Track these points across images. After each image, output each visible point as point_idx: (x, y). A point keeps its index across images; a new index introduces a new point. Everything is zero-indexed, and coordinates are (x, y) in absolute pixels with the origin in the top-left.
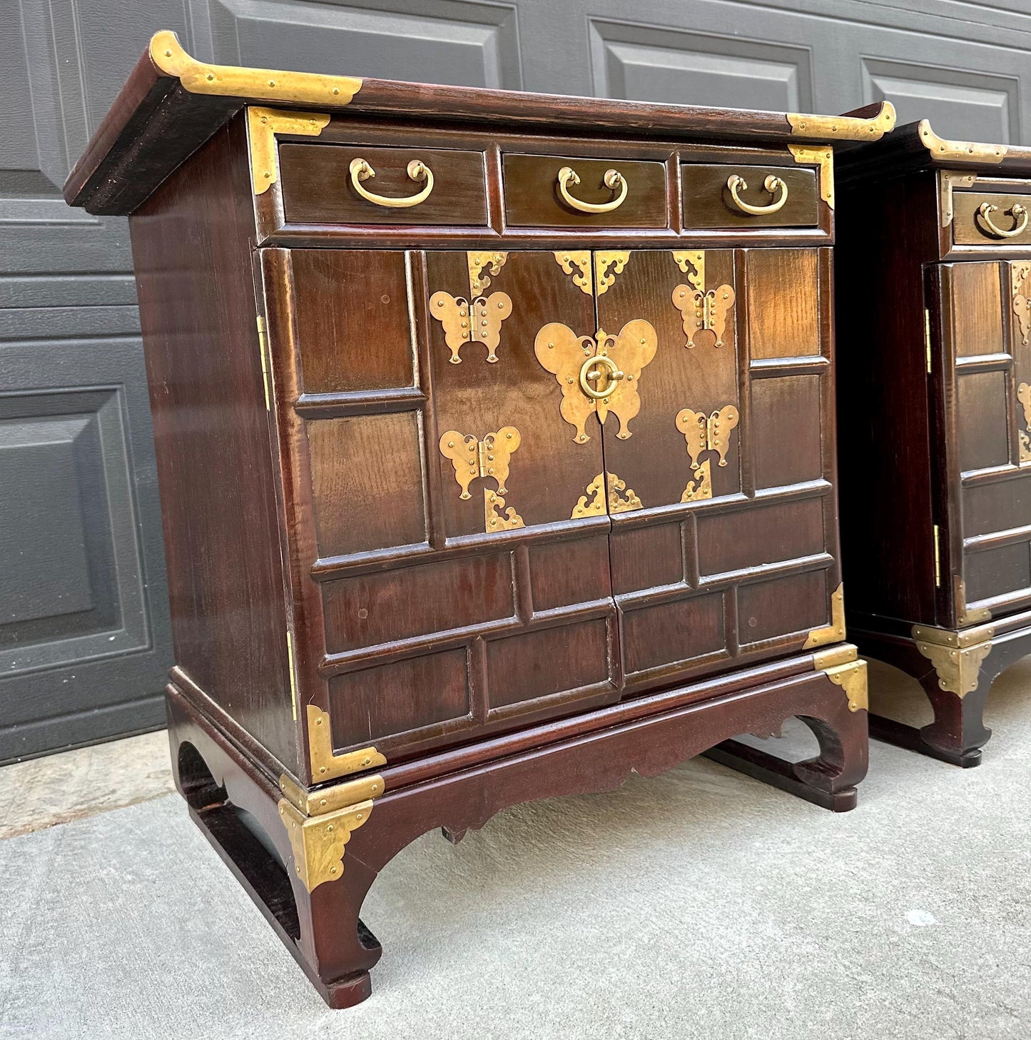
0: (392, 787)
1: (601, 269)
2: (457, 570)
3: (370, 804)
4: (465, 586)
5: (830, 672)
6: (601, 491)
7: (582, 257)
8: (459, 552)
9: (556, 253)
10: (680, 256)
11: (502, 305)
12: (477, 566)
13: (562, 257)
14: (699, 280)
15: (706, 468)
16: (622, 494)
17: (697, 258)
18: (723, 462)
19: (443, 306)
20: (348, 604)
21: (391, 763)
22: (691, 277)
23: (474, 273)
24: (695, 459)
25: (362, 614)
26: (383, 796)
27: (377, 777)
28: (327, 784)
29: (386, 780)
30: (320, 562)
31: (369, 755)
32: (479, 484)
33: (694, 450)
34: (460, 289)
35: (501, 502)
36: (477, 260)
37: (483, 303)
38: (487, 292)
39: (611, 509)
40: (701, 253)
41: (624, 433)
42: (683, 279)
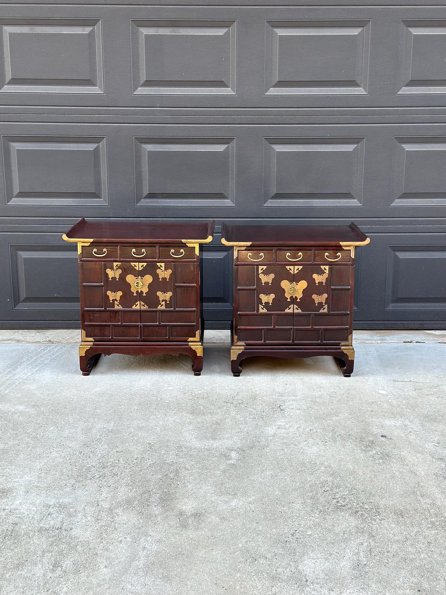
0: (94, 345)
1: (140, 266)
2: (109, 313)
3: (90, 346)
4: (110, 316)
5: (192, 347)
6: (139, 304)
7: (137, 264)
8: (109, 311)
9: (131, 263)
10: (158, 264)
11: (120, 271)
12: (113, 313)
13: (132, 264)
14: (163, 269)
15: (164, 303)
16: (144, 305)
17: (163, 264)
18: (168, 302)
19: (108, 271)
20: (90, 316)
21: (95, 341)
22: (161, 268)
23: (114, 266)
24: (161, 301)
25: (92, 318)
26: (93, 346)
27: (92, 343)
28: (85, 342)
29: (93, 344)
30: (85, 309)
31: (91, 339)
32: (113, 300)
33: (161, 300)
34: (112, 268)
35: (118, 304)
36: (115, 264)
37: (116, 271)
38: (117, 269)
39: (141, 308)
40: (164, 264)
41: (144, 295)
42: (159, 268)
